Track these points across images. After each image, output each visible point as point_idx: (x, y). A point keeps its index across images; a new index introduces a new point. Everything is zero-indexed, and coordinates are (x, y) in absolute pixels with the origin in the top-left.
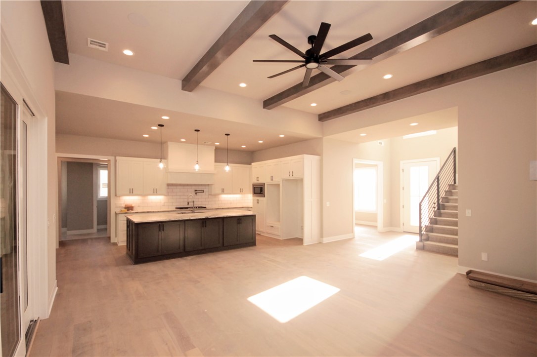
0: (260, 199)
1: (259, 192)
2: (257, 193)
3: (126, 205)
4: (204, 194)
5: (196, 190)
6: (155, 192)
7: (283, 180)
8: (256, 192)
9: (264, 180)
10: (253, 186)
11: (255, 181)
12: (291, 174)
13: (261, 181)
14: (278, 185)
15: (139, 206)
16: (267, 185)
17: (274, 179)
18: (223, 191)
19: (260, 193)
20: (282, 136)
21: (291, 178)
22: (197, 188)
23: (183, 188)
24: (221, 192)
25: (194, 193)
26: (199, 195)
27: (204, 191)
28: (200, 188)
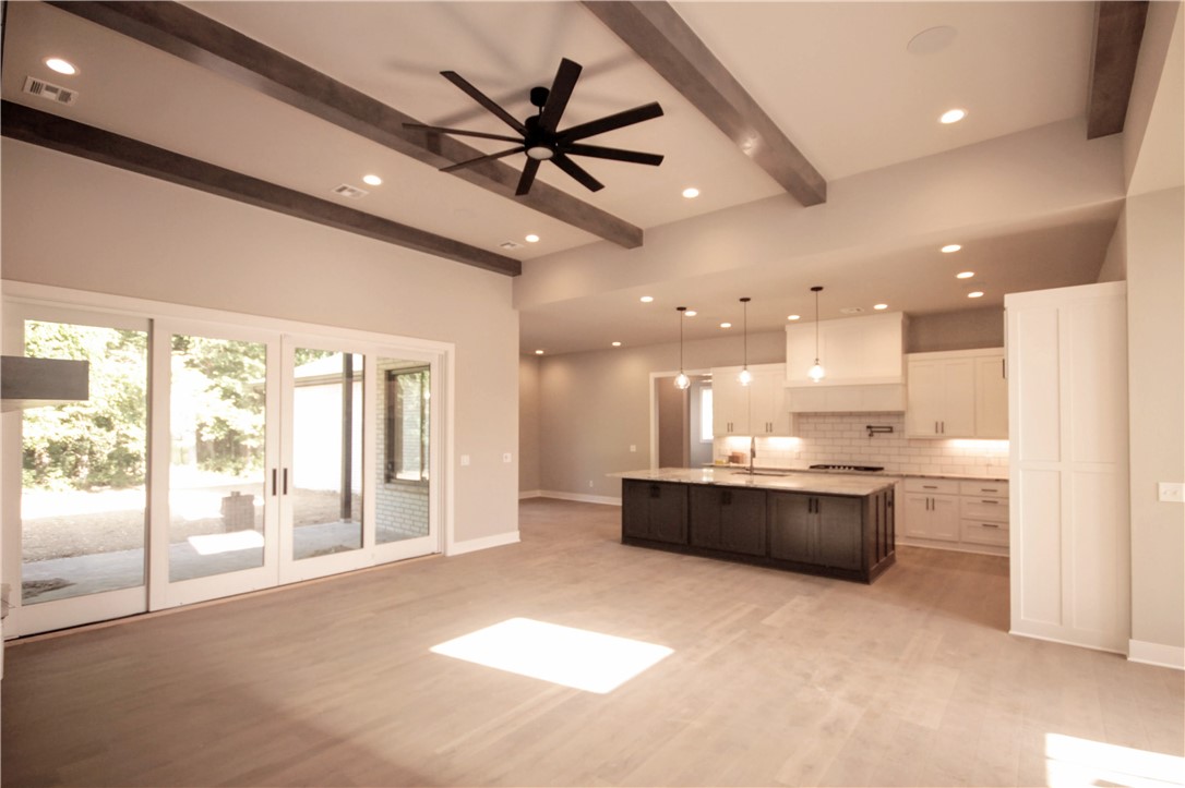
3: (732, 452)
4: (892, 435)
5: (869, 427)
6: (771, 431)
18: (939, 429)
22: (873, 422)
23: (839, 421)
25: (866, 433)
26: (880, 440)
27: (891, 428)
28: (884, 422)
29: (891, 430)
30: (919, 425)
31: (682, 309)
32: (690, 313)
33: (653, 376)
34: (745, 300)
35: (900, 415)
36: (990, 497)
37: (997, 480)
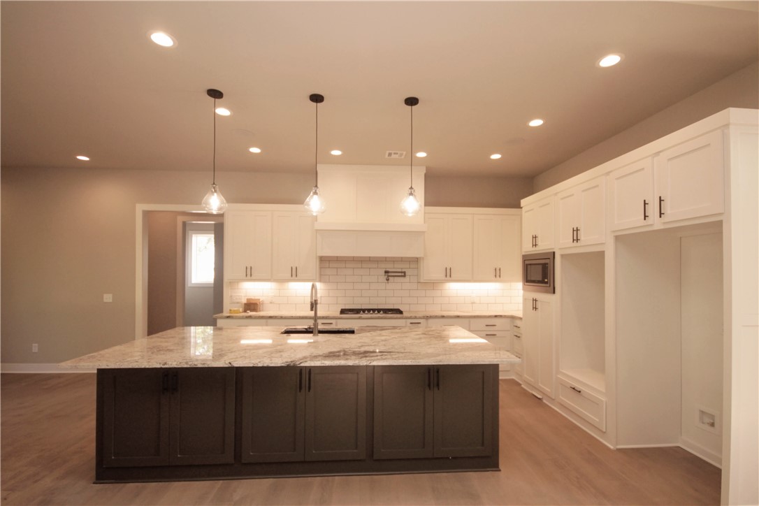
0: (543, 297)
1: (540, 278)
2: (533, 282)
3: (247, 299)
4: (407, 279)
5: (386, 272)
6: (295, 275)
7: (617, 238)
8: (529, 279)
9: (555, 241)
10: (524, 261)
11: (528, 248)
12: (653, 210)
13: (544, 246)
14: (601, 255)
15: (271, 303)
16: (562, 256)
17: (582, 236)
18: (449, 275)
19: (542, 282)
20: (610, 60)
21: (656, 223)
22: (390, 267)
23: (359, 266)
24: (442, 276)
25: (383, 278)
26: (396, 283)
27: (405, 272)
28: (398, 267)
29: (404, 275)
30: (431, 270)
31: (215, 94)
32: (222, 112)
33: (141, 208)
34: (317, 98)
35: (416, 260)
36: (491, 330)
37: (496, 316)
